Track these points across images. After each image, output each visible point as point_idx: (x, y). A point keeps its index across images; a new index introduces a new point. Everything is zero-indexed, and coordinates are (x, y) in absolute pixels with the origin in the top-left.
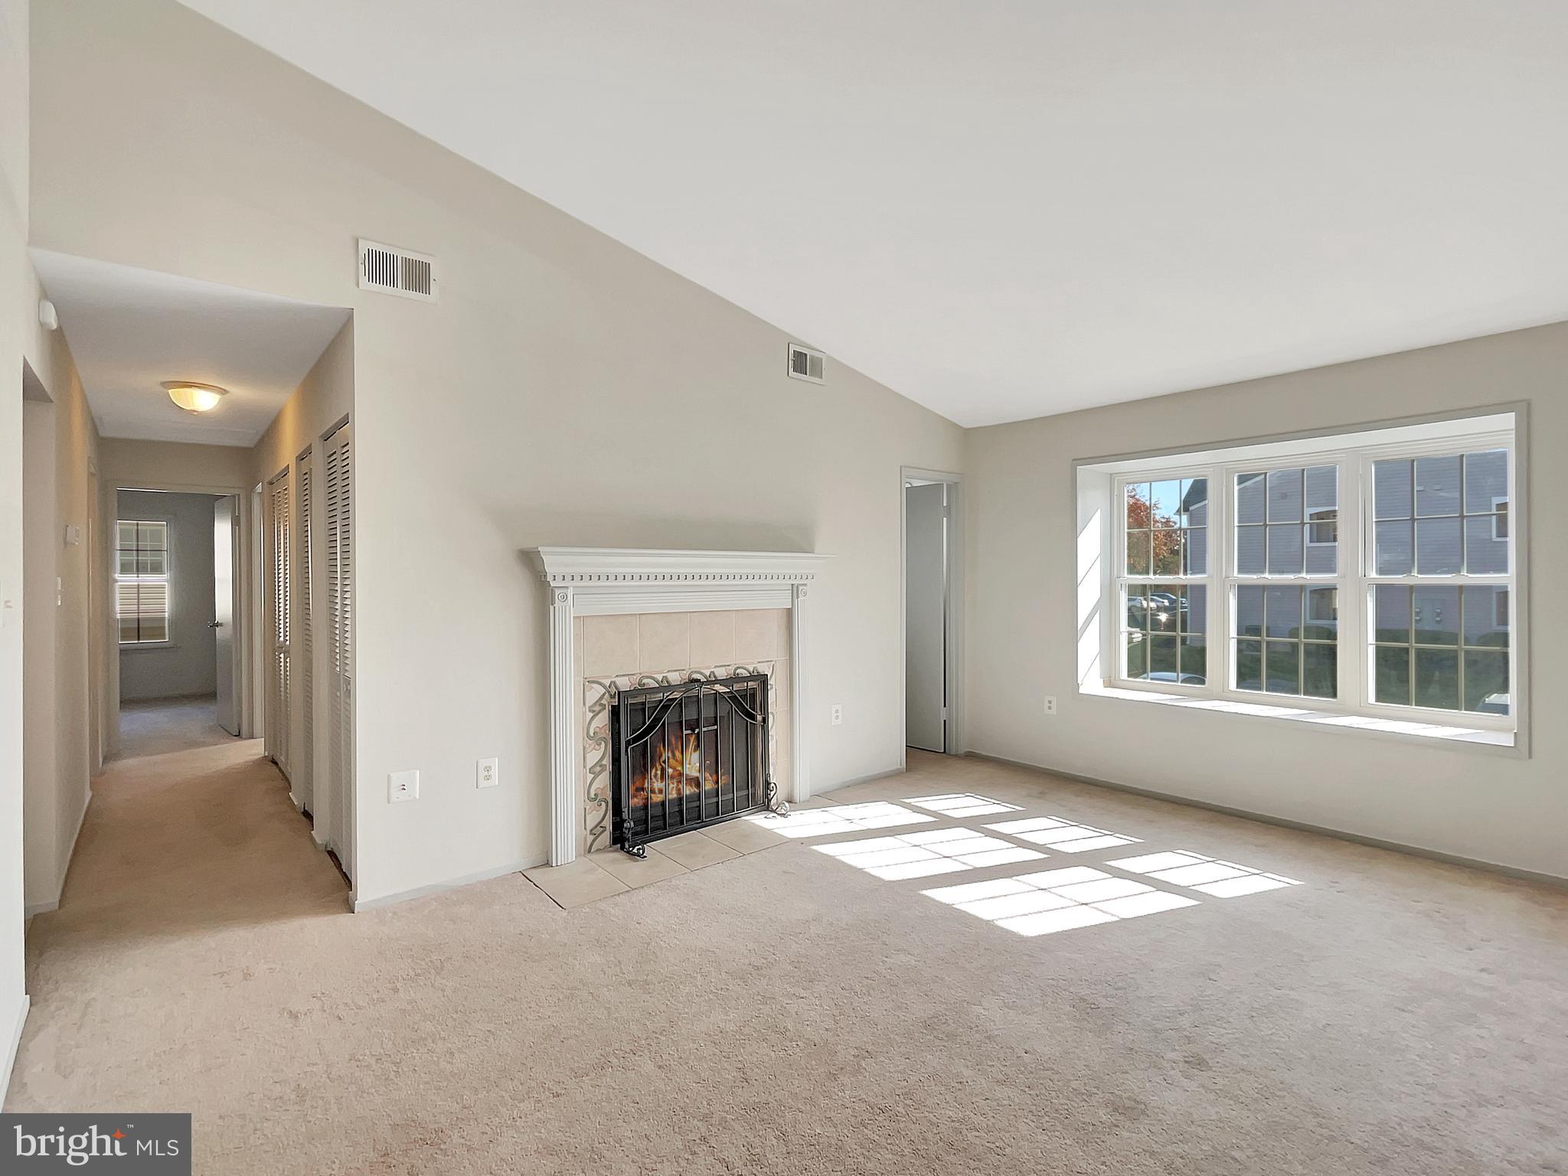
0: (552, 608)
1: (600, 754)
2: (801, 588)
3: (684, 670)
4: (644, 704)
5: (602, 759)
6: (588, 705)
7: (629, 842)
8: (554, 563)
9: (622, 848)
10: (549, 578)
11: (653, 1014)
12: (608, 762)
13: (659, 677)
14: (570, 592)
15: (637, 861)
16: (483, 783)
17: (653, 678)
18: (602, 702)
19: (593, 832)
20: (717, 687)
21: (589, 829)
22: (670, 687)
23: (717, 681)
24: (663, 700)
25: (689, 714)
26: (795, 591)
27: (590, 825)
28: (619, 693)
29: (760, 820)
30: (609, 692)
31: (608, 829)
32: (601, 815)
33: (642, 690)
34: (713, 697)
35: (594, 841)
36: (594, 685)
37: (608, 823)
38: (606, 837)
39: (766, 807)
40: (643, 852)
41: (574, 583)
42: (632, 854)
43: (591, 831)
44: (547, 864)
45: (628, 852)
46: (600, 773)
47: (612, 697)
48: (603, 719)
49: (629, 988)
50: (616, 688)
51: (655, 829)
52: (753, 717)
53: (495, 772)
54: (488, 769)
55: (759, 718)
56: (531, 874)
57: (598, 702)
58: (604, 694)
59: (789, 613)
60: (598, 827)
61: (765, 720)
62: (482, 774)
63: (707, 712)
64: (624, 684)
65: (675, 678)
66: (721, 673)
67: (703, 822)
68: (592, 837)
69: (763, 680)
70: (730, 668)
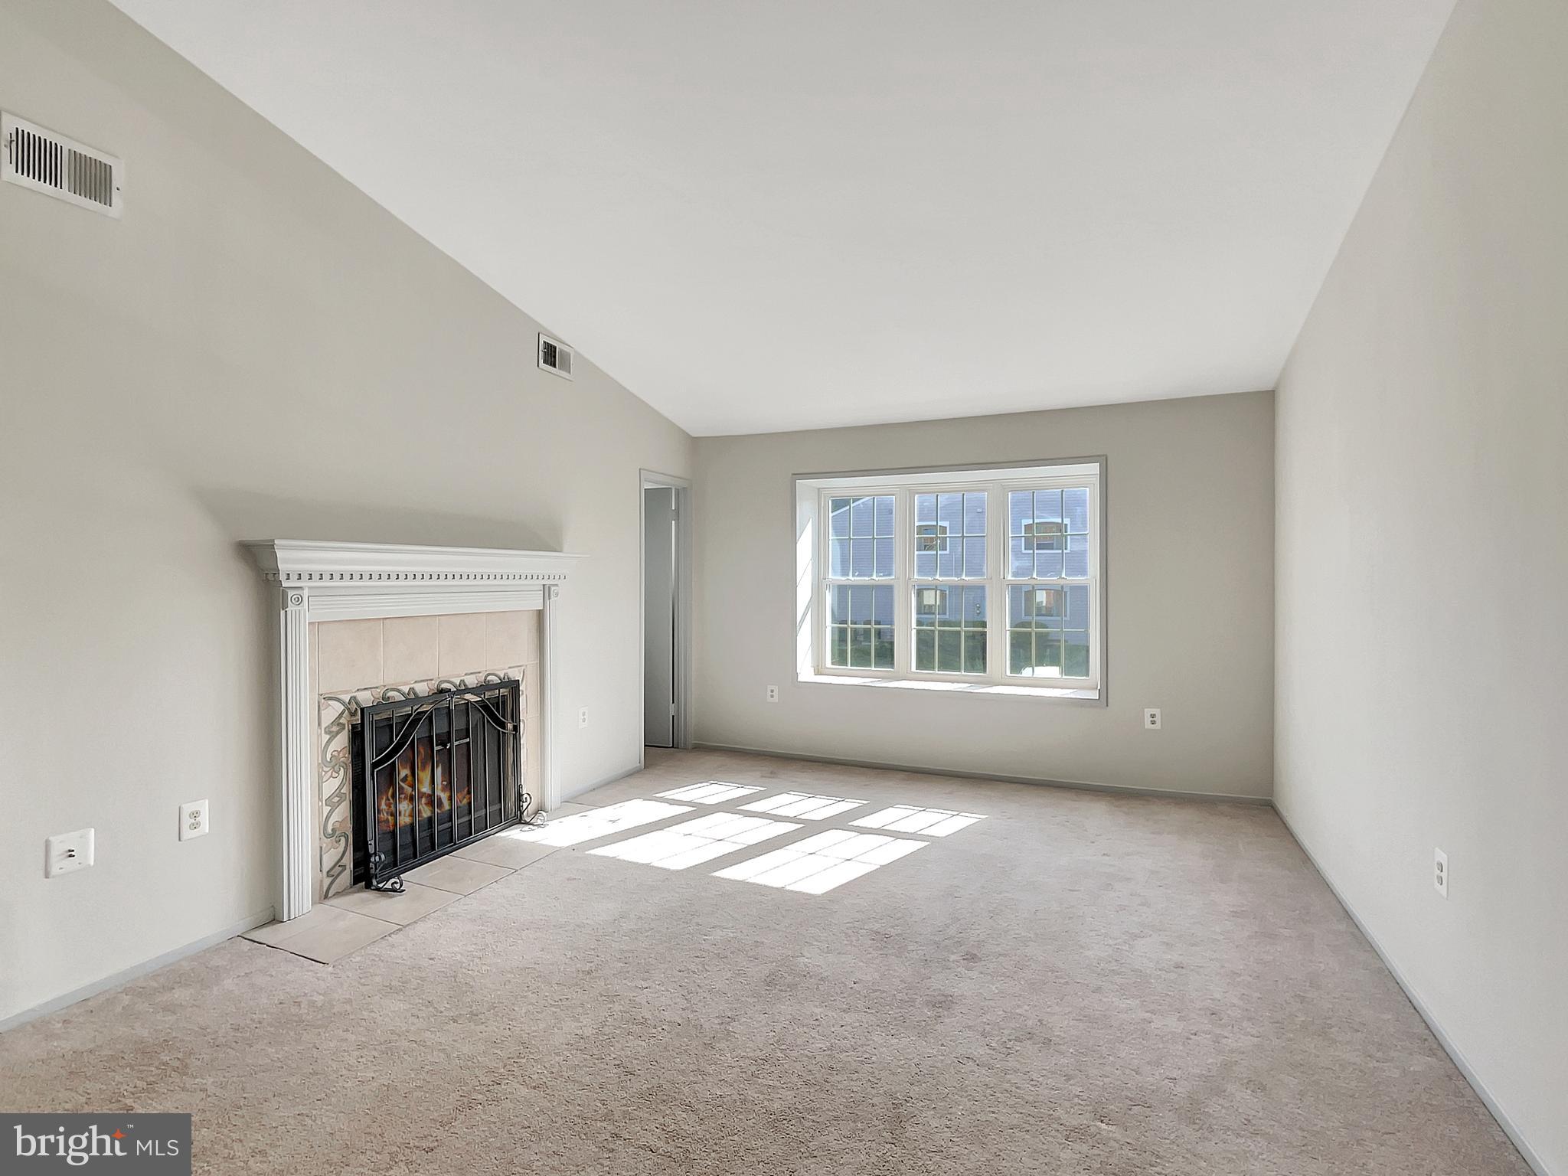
0: (282, 613)
1: (338, 782)
2: (553, 588)
3: (432, 680)
4: (389, 719)
5: (340, 788)
6: (324, 726)
7: (376, 878)
8: (290, 558)
9: (368, 886)
10: (283, 577)
11: (499, 1041)
12: (347, 789)
13: (406, 689)
14: (305, 593)
15: (393, 897)
16: (188, 834)
17: (399, 691)
18: (341, 721)
19: (331, 873)
20: (468, 696)
21: (325, 870)
22: (418, 699)
23: (468, 690)
24: (412, 714)
25: (439, 727)
26: (546, 591)
27: (326, 867)
28: (362, 710)
29: (515, 834)
30: (349, 709)
31: (348, 867)
32: (340, 852)
33: (385, 704)
34: (464, 707)
35: (332, 883)
36: (330, 702)
37: (348, 861)
38: (346, 877)
39: (518, 820)
40: (401, 886)
41: (311, 584)
42: (384, 891)
43: (328, 872)
44: (275, 920)
45: (378, 889)
46: (339, 803)
47: (353, 714)
48: (342, 741)
49: (456, 1024)
50: (356, 703)
51: (404, 860)
52: (503, 725)
53: (205, 819)
54: (195, 815)
55: (510, 726)
56: (257, 935)
57: (337, 722)
58: (342, 713)
59: (540, 615)
60: (337, 867)
61: (516, 728)
62: (187, 821)
63: (458, 723)
64: (366, 699)
65: (422, 689)
66: (472, 681)
67: (455, 844)
68: (330, 879)
69: (514, 686)
70: (481, 674)
